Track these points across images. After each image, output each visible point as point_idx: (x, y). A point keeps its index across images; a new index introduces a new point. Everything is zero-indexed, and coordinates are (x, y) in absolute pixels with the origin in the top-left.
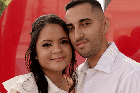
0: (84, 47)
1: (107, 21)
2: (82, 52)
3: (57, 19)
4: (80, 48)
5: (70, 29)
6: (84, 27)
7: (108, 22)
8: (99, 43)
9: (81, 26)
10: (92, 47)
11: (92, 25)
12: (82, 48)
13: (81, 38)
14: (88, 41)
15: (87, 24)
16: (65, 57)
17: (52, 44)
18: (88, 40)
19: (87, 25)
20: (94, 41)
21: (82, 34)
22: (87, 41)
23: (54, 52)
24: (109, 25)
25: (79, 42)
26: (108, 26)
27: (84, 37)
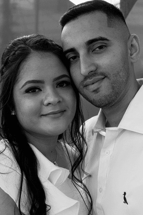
0: (98, 89)
1: (135, 42)
2: (95, 98)
3: (50, 42)
4: (92, 90)
5: (72, 60)
6: (96, 53)
7: (137, 44)
8: (124, 80)
9: (91, 53)
10: (113, 88)
11: (109, 48)
12: (96, 91)
13: (93, 73)
14: (106, 77)
15: (101, 47)
16: (65, 111)
17: (43, 87)
18: (104, 75)
19: (102, 50)
20: (116, 76)
21: (94, 64)
22: (103, 77)
23: (46, 102)
24: (138, 48)
25: (89, 81)
26: (138, 51)
27: (98, 70)
